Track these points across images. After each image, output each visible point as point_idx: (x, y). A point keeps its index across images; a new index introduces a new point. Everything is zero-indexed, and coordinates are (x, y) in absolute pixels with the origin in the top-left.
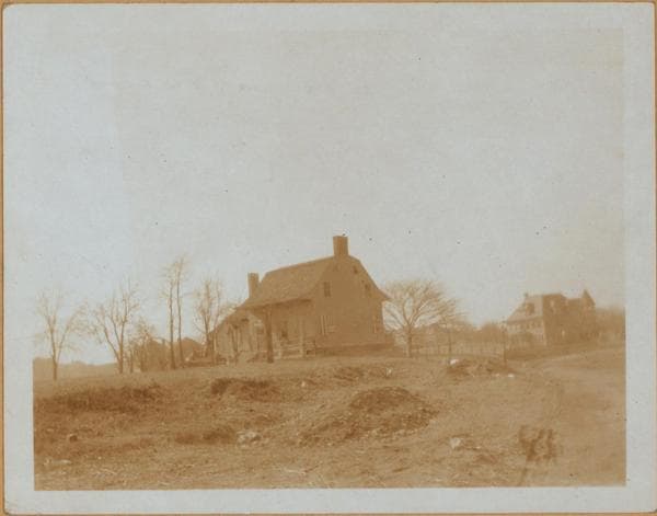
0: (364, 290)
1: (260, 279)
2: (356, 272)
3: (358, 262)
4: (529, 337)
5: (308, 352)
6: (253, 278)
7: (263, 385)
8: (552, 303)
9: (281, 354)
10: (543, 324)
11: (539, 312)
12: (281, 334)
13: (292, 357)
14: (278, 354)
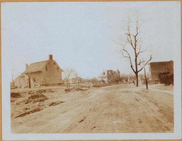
0: (57, 69)
1: (29, 65)
2: (55, 64)
3: (55, 61)
4: (103, 81)
5: (41, 85)
6: (27, 65)
7: (17, 94)
8: (109, 72)
9: (33, 86)
10: (107, 77)
11: (106, 75)
12: (34, 80)
13: (37, 86)
14: (32, 86)
